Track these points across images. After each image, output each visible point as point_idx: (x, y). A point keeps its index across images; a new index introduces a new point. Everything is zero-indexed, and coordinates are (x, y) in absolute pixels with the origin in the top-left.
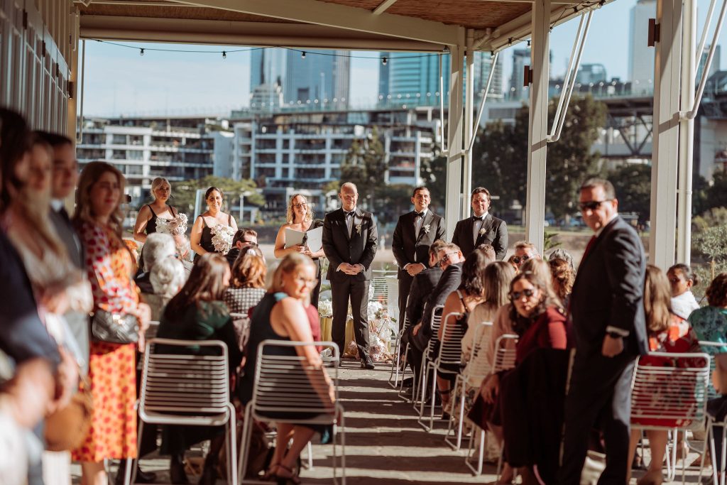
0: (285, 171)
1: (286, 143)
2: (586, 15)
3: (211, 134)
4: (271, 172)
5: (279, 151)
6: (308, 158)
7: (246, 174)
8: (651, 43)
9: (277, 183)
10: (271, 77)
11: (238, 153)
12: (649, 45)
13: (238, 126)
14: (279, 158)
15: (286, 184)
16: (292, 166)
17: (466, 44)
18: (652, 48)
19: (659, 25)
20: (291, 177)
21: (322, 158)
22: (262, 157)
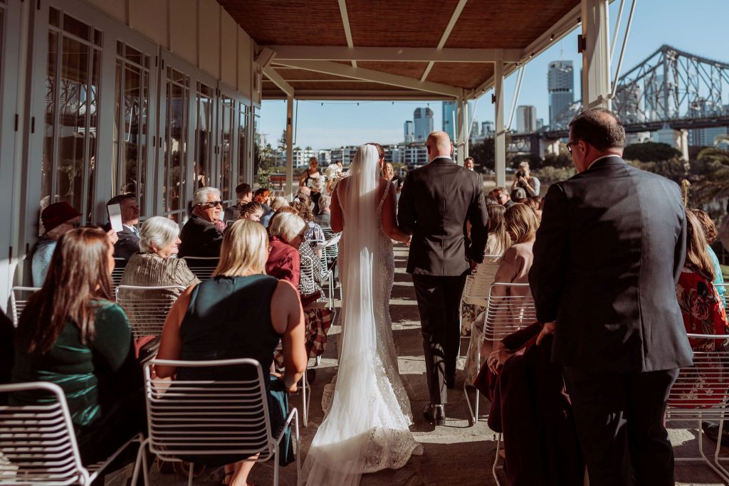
0: (414, 160)
1: (414, 152)
2: (521, 68)
3: (391, 150)
4: (410, 160)
5: (412, 154)
6: (421, 156)
7: (402, 161)
8: (580, 51)
9: (412, 164)
10: (410, 132)
11: (400, 155)
12: (579, 52)
13: (400, 147)
14: (412, 156)
15: (414, 164)
16: (416, 159)
17: (464, 96)
18: (581, 54)
19: (585, 39)
20: (416, 162)
21: (425, 156)
22: (407, 156)
